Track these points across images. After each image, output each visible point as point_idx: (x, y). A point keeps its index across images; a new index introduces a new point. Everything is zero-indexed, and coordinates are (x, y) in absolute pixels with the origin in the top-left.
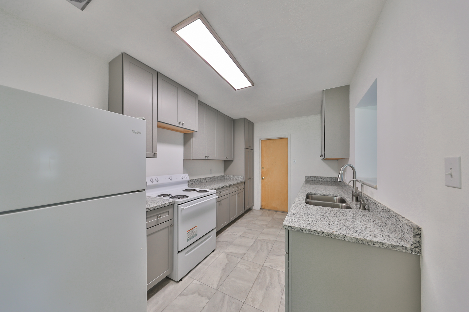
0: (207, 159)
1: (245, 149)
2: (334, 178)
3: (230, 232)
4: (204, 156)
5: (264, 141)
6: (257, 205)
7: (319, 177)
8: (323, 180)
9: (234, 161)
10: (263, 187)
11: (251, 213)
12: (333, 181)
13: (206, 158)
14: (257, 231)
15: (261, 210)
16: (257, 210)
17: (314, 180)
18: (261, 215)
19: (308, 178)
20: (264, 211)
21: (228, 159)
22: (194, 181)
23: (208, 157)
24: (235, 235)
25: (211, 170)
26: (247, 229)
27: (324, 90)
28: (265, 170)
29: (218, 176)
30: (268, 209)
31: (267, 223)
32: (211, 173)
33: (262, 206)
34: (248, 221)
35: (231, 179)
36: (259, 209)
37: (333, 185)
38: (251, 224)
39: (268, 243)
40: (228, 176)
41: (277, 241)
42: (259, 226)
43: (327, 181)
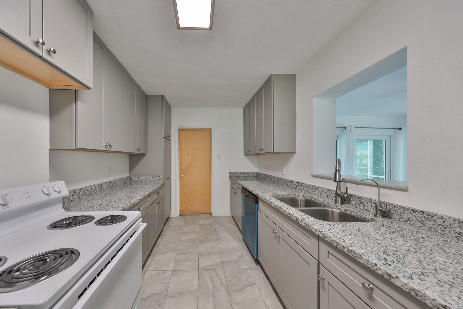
0: (109, 149)
1: (164, 138)
2: (255, 173)
3: (155, 270)
4: (104, 144)
5: (182, 131)
6: (175, 212)
7: (242, 172)
8: (246, 176)
9: (147, 154)
10: (182, 187)
11: (170, 223)
12: (254, 176)
13: (107, 148)
14: (191, 252)
15: (180, 216)
16: (176, 218)
17: (238, 176)
18: (184, 225)
19: (232, 174)
20: (185, 217)
21: (139, 152)
22: (77, 192)
23: (111, 146)
24: (163, 272)
25: (110, 170)
26: (177, 254)
27: (273, 75)
28: (184, 166)
29: (122, 179)
30: (188, 213)
31: (197, 236)
32: (110, 175)
33: (180, 211)
34: (172, 238)
35: (143, 181)
36: (178, 215)
37: (254, 180)
38: (178, 243)
39: (217, 271)
40: (137, 177)
41: (224, 262)
42: (190, 243)
43: (249, 177)
